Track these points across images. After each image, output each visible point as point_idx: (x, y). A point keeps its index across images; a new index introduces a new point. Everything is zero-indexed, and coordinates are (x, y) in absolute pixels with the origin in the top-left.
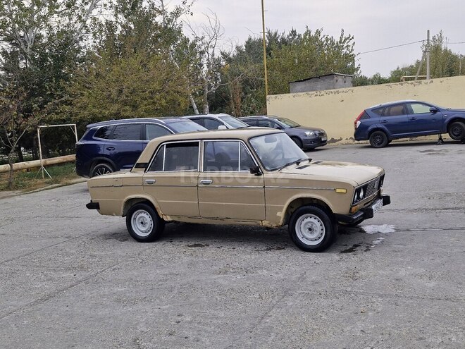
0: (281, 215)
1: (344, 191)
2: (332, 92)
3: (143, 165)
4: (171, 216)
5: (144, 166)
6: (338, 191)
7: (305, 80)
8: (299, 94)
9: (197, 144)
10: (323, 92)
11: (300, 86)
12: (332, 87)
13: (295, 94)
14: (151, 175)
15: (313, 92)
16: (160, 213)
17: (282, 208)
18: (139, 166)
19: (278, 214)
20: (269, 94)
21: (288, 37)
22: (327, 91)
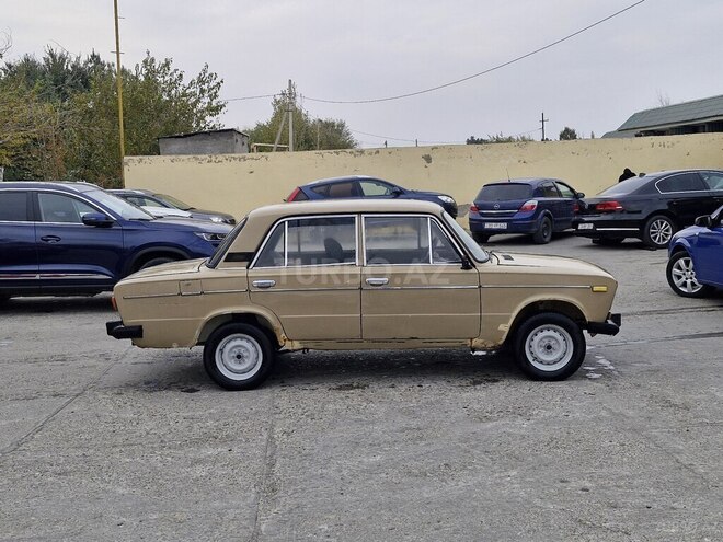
0: (505, 328)
1: (604, 289)
2: (235, 158)
3: (242, 257)
4: (301, 340)
5: (247, 257)
6: (595, 289)
7: (185, 136)
8: (180, 157)
9: (352, 221)
10: (220, 157)
11: (176, 145)
12: (230, 150)
13: (174, 157)
14: (260, 274)
15: (203, 157)
16: (281, 336)
17: (509, 317)
18: (232, 258)
19: (501, 327)
20: (126, 154)
21: (86, 63)
22: (227, 156)
